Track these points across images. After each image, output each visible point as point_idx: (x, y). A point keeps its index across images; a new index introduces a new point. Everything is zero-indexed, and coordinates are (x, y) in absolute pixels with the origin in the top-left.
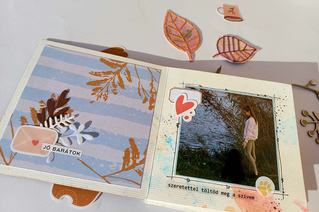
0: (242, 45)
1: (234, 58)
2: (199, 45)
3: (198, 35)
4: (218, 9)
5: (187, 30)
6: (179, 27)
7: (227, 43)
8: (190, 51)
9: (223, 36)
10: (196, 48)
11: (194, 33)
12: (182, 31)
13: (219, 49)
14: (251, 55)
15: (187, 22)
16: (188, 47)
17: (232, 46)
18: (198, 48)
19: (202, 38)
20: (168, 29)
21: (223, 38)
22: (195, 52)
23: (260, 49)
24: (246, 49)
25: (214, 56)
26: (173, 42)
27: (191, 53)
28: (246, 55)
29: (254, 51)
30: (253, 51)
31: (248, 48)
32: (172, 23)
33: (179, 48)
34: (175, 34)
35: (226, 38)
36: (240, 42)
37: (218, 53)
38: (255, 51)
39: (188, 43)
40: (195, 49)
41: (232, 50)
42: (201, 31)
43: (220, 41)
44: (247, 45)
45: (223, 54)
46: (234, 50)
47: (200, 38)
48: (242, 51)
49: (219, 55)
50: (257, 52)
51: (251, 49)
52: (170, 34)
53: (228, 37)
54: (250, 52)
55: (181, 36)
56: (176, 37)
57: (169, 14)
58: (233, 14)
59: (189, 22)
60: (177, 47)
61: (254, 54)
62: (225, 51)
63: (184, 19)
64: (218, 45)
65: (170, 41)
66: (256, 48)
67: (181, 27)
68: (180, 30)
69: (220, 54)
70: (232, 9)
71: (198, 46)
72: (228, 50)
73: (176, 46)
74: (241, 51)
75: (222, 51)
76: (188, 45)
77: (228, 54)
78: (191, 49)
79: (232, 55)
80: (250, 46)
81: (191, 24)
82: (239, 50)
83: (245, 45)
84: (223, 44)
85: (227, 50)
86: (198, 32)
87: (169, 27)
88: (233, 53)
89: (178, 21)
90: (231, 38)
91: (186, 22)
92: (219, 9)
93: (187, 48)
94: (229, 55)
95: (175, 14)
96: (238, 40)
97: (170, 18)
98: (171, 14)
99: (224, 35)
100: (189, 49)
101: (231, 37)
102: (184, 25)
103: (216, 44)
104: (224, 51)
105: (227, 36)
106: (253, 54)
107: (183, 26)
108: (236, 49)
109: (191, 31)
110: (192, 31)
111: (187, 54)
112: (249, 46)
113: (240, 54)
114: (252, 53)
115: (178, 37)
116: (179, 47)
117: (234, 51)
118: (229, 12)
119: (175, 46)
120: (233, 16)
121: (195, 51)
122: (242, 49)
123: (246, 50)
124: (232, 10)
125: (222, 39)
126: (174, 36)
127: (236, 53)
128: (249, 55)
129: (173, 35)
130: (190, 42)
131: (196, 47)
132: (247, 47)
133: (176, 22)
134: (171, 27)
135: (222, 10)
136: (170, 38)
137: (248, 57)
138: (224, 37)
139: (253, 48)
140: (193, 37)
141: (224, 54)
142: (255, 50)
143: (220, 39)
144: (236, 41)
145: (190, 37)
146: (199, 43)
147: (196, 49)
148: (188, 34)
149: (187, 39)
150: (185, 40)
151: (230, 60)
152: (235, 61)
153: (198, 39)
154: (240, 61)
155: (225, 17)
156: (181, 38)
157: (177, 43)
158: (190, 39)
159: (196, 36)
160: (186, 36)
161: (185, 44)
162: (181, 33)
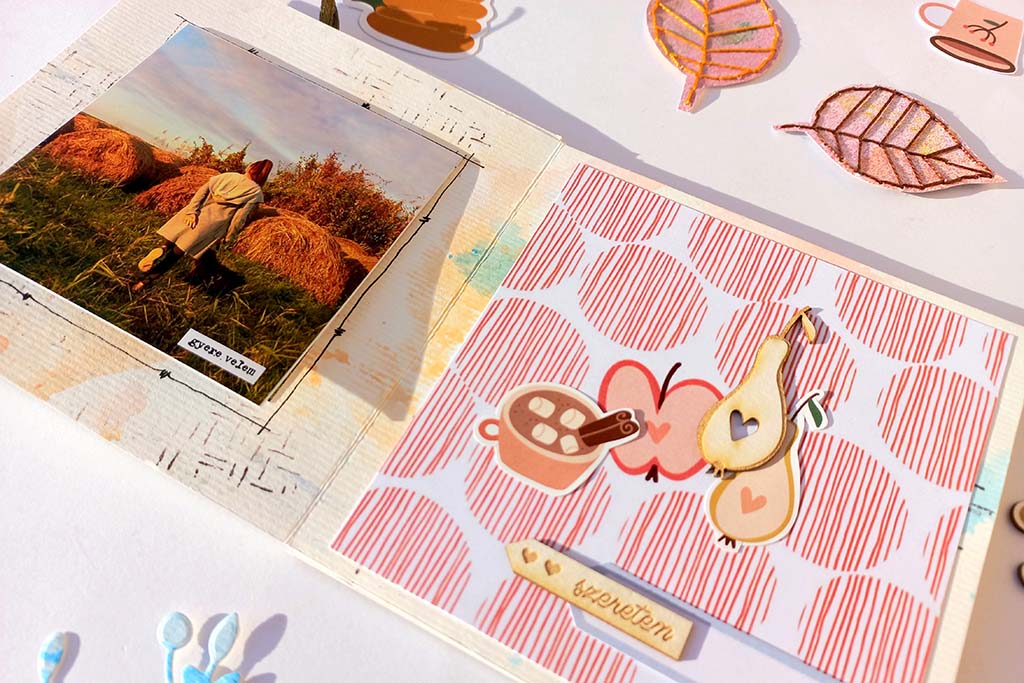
0: (937, 141)
1: (861, 162)
2: (753, 76)
4: (927, 6)
5: (745, 20)
6: (721, 5)
7: (872, 110)
8: (699, 79)
9: (872, 86)
10: (735, 79)
11: (765, 39)
12: (719, 19)
13: (826, 115)
14: (952, 182)
15: (762, 3)
16: (704, 65)
17: (884, 127)
21: (867, 92)
24: (945, 156)
25: (783, 127)
26: (660, 34)
27: (699, 85)
28: (928, 174)
29: (974, 177)
30: (972, 173)
31: (957, 156)
33: (668, 57)
34: (688, 15)
35: (884, 95)
36: (936, 127)
37: (809, 125)
38: (984, 181)
39: (713, 55)
40: (728, 80)
41: (876, 136)
43: (845, 94)
44: (959, 146)
45: (829, 134)
46: (885, 140)
47: (774, 57)
48: (923, 156)
49: (807, 132)
50: (991, 183)
51: (972, 165)
52: (672, 10)
53: (897, 95)
54: (954, 173)
55: (706, 30)
56: (686, 24)
58: (984, 40)
60: (663, 52)
61: (971, 185)
62: (845, 130)
64: (831, 104)
65: (654, 27)
66: (995, 169)
67: (726, 6)
68: (717, 12)
69: (816, 127)
70: (992, 27)
71: (746, 77)
72: (858, 131)
73: (660, 47)
74: (913, 154)
75: (830, 121)
76: (708, 58)
77: (851, 145)
78: (712, 75)
79: (862, 151)
80: (971, 157)
81: (773, 11)
82: (905, 149)
83: (953, 144)
84: (854, 105)
85: (856, 127)
86: (779, 42)
88: (872, 147)
91: (758, 1)
92: (927, 12)
93: (698, 68)
96: (933, 119)
99: (883, 86)
100: (704, 71)
102: (746, 5)
104: (840, 127)
105: (893, 91)
106: (961, 184)
107: (735, 7)
108: (903, 139)
109: (756, 29)
110: (760, 31)
111: (684, 83)
112: (968, 152)
113: (901, 163)
114: (961, 178)
115: (690, 27)
116: (670, 49)
117: (883, 144)
118: (970, 29)
119: (658, 44)
120: (985, 46)
121: (724, 87)
122: (925, 150)
123: (944, 161)
124: (989, 27)
125: (860, 95)
126: (681, 20)
127: (888, 152)
128: (940, 180)
130: (724, 55)
132: (958, 152)
135: (942, 16)
136: (660, 19)
137: (930, 182)
138: (876, 89)
139: (981, 164)
140: (749, 49)
141: (831, 136)
142: (987, 174)
143: (854, 89)
144: (918, 118)
145: (736, 44)
146: (758, 72)
147: (733, 82)
148: (739, 32)
149: (717, 44)
150: (709, 44)
151: (841, 161)
152: (858, 170)
153: (765, 57)
154: (881, 183)
155: (933, 40)
156: (701, 35)
157: (672, 41)
158: (736, 47)
159: (764, 48)
160: (722, 35)
161: (698, 54)
162: (711, 22)
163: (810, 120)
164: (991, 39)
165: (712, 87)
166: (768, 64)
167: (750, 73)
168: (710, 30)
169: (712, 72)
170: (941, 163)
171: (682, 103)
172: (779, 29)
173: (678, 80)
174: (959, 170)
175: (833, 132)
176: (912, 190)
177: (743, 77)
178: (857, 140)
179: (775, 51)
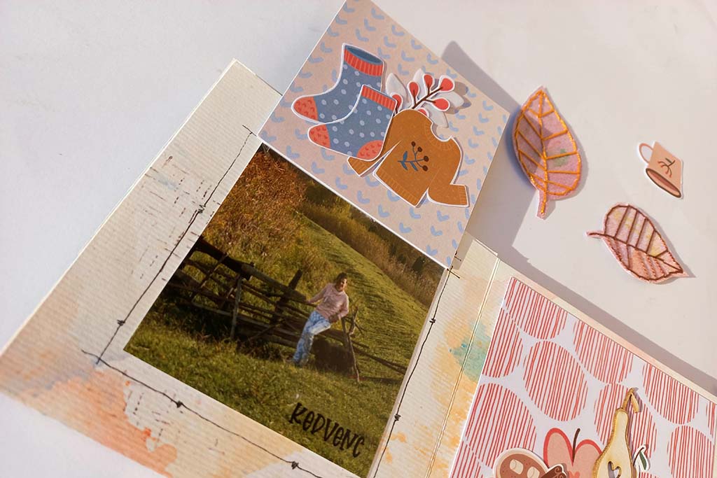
0: (658, 247)
1: (629, 262)
2: (571, 192)
3: (578, 171)
4: (642, 145)
5: (562, 148)
7: (629, 222)
8: (546, 193)
9: (627, 205)
10: (563, 195)
11: (572, 163)
12: (549, 144)
13: (609, 225)
14: (667, 276)
15: (569, 134)
16: (547, 183)
17: (635, 235)
19: (584, 183)
21: (626, 208)
22: (557, 202)
23: (692, 276)
24: (662, 257)
25: (591, 234)
26: (522, 155)
27: (547, 200)
28: (658, 270)
29: (676, 272)
30: (675, 270)
31: (667, 257)
32: (537, 117)
34: (533, 140)
35: (633, 212)
36: (657, 237)
37: (603, 233)
38: (679, 274)
39: (551, 175)
40: (559, 195)
41: (633, 242)
42: (587, 169)
43: (616, 210)
44: (667, 251)
45: (612, 239)
46: (637, 245)
47: (579, 179)
48: (654, 257)
49: (603, 238)
50: (682, 277)
51: (674, 264)
53: (638, 212)
54: (668, 270)
55: (543, 153)
57: (540, 96)
58: (667, 173)
59: (573, 136)
61: (675, 278)
62: (619, 237)
63: (565, 123)
64: (609, 217)
66: (683, 268)
69: (605, 235)
70: (670, 163)
71: (568, 194)
72: (625, 239)
74: (650, 256)
75: (612, 233)
76: (549, 178)
77: (623, 246)
79: (628, 253)
80: (673, 258)
81: (575, 142)
82: (646, 253)
83: (665, 249)
84: (621, 219)
85: (623, 236)
86: (581, 167)
88: (632, 250)
89: (552, 119)
90: (641, 219)
91: (566, 132)
92: (643, 148)
93: (544, 185)
94: (623, 249)
95: (552, 103)
96: (655, 231)
97: (539, 106)
98: (544, 98)
99: (631, 205)
100: (548, 188)
101: (644, 216)
102: (561, 135)
103: (607, 212)
104: (616, 235)
105: (636, 209)
106: (671, 277)
107: (556, 136)
108: (643, 246)
109: (568, 155)
110: (571, 156)
112: (671, 255)
113: (646, 262)
114: (670, 273)
116: (530, 171)
117: (636, 248)
118: (662, 164)
120: (667, 177)
121: (557, 200)
122: (654, 252)
123: (662, 260)
124: (668, 164)
125: (623, 210)
127: (639, 254)
128: (663, 275)
129: (527, 142)
130: (555, 176)
131: (563, 192)
132: (667, 255)
133: (546, 119)
135: (648, 153)
137: (659, 276)
138: (629, 207)
139: (677, 264)
140: (567, 171)
141: (613, 241)
142: (681, 271)
143: (619, 206)
144: (649, 230)
145: (560, 166)
146: (573, 189)
147: (561, 197)
148: (560, 157)
149: (552, 166)
151: (620, 260)
152: (629, 268)
153: (575, 179)
154: (640, 277)
155: (647, 170)
158: (560, 169)
159: (574, 172)
160: (552, 159)
163: (601, 229)
164: (669, 173)
165: (553, 200)
166: (577, 184)
167: (569, 191)
168: (546, 154)
169: (552, 190)
170: (661, 262)
171: (539, 212)
172: (580, 156)
174: (670, 268)
175: (614, 238)
176: (653, 281)
179: (580, 173)
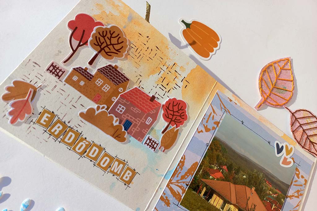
3: (288, 99)
5: (285, 86)
6: (282, 77)
8: (265, 101)
11: (288, 95)
12: (279, 82)
16: (268, 96)
18: (275, 107)
20: (271, 68)
22: (269, 107)
24: (315, 144)
26: (261, 80)
27: (264, 103)
32: (279, 68)
33: (260, 89)
34: (271, 76)
39: (272, 94)
40: (271, 105)
47: (287, 103)
52: (268, 73)
55: (274, 84)
56: (269, 79)
57: (287, 61)
59: (295, 84)
60: (259, 87)
63: (294, 77)
65: (261, 76)
67: (283, 78)
68: (280, 79)
73: (259, 85)
74: (308, 138)
76: (270, 95)
78: (269, 101)
81: (294, 87)
82: (308, 136)
84: (306, 116)
86: (291, 98)
87: (274, 68)
89: (287, 73)
91: (292, 81)
93: (266, 97)
95: (292, 67)
97: (284, 64)
98: (288, 62)
100: (267, 99)
102: (288, 81)
107: (285, 80)
109: (287, 91)
110: (288, 92)
111: (260, 100)
115: (270, 81)
116: (261, 87)
117: (304, 130)
119: (259, 83)
123: (314, 146)
126: (269, 78)
129: (269, 76)
130: (274, 96)
131: (274, 104)
133: (283, 71)
134: (275, 69)
136: (264, 75)
138: (314, 116)
140: (282, 97)
141: (294, 119)
145: (280, 93)
146: (281, 106)
147: (273, 106)
148: (282, 89)
149: (275, 91)
150: (273, 90)
153: (284, 102)
156: (272, 85)
157: (263, 84)
158: (279, 95)
159: (286, 99)
160: (277, 88)
161: (268, 92)
162: (276, 82)
165: (267, 105)
166: (284, 104)
167: (278, 105)
168: (275, 85)
169: (269, 100)
171: (256, 106)
172: (293, 94)
173: (259, 98)
177: (276, 105)
178: (299, 125)
179: (288, 101)
